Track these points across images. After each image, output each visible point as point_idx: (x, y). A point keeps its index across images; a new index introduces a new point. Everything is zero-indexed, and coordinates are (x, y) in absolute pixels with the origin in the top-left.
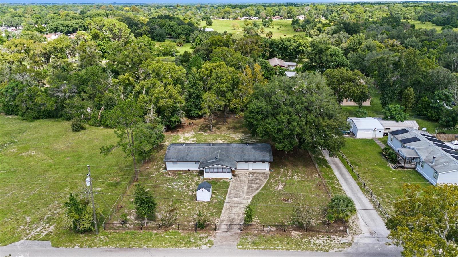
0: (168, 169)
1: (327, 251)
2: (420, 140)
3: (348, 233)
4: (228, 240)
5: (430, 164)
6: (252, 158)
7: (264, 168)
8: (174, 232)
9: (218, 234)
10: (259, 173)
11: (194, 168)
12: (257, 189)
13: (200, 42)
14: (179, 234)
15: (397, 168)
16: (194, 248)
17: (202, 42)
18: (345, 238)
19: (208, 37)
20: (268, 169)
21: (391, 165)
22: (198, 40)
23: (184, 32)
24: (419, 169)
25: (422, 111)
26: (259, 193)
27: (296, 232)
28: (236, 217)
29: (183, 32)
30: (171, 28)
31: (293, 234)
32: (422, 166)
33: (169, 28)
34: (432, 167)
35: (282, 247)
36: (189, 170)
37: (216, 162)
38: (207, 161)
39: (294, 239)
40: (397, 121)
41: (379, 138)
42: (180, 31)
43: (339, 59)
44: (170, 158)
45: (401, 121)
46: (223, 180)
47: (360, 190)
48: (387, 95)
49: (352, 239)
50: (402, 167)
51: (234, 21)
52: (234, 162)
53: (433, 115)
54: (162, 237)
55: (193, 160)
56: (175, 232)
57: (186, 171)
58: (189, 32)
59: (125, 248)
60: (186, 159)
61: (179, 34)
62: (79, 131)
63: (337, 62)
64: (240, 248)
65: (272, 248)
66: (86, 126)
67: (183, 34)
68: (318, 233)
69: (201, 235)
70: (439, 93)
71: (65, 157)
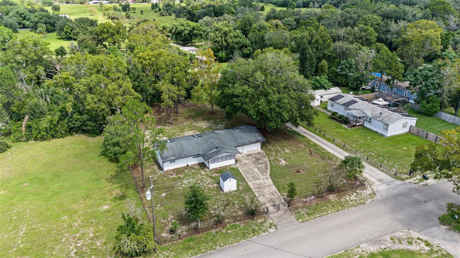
0: (165, 169)
1: (364, 203)
2: (357, 102)
3: (366, 185)
4: (285, 218)
5: (378, 119)
6: (245, 141)
7: (256, 148)
8: (232, 226)
9: (271, 216)
10: (255, 154)
11: (193, 162)
12: (267, 168)
13: (71, 31)
14: (239, 226)
15: (352, 127)
16: (263, 234)
17: (73, 31)
18: (367, 190)
19: (80, 25)
20: (260, 148)
21: (344, 126)
22: (67, 28)
23: (43, 20)
24: (367, 125)
25: (333, 79)
26: (271, 170)
27: (331, 195)
28: (273, 197)
29: (41, 20)
30: (20, 16)
31: (330, 198)
32: (369, 122)
33: (18, 16)
34: (381, 121)
35: (331, 210)
36: (188, 166)
37: (220, 151)
38: (208, 152)
39: (334, 202)
40: (326, 89)
41: (318, 106)
42: (36, 19)
43: (242, 40)
44: (167, 157)
45: (329, 89)
46: (230, 167)
47: (343, 150)
48: (307, 68)
49: (373, 190)
50: (354, 126)
51: (82, 5)
52: (234, 148)
53: (343, 81)
54: (225, 234)
55: (191, 155)
56: (234, 225)
57: (185, 167)
58: (48, 20)
59: (199, 255)
60: (185, 155)
61: (36, 23)
62: (5, 150)
63: (241, 43)
64: (301, 222)
65: (325, 213)
66: (10, 143)
67: (41, 22)
68: (346, 192)
69: (260, 221)
70: (344, 63)
71: (20, 184)
